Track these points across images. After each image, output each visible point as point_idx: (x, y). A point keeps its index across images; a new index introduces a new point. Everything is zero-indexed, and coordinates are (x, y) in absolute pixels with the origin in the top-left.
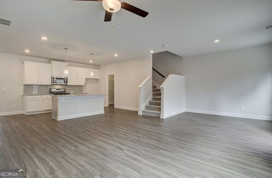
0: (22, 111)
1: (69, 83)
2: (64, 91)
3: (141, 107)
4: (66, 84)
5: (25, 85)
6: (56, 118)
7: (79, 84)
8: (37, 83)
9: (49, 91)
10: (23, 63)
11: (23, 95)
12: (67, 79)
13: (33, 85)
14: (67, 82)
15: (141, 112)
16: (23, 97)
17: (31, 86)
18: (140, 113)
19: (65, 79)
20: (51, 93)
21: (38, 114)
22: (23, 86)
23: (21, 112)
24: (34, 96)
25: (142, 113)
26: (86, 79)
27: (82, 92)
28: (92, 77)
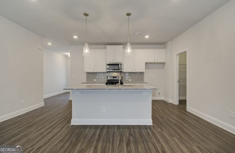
2: (121, 79)
7: (136, 71)
9: (107, 79)
26: (145, 63)
27: (143, 80)
28: (154, 61)
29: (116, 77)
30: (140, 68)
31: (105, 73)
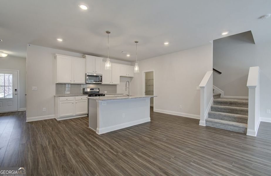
0: (54, 115)
1: (104, 82)
2: (98, 91)
3: (205, 115)
4: (101, 83)
5: (57, 84)
6: (96, 130)
7: (113, 83)
8: (70, 82)
9: (83, 91)
10: (55, 57)
11: (55, 96)
12: (101, 76)
13: (65, 84)
14: (101, 81)
15: (205, 122)
16: (55, 98)
17: (64, 85)
18: (202, 123)
19: (100, 77)
20: (85, 93)
21: (71, 119)
22: (55, 85)
23: (52, 117)
24: (67, 98)
25: (206, 124)
26: (120, 76)
27: (116, 92)
28: (126, 75)
29: (93, 89)
30: (116, 81)
31: (84, 84)
